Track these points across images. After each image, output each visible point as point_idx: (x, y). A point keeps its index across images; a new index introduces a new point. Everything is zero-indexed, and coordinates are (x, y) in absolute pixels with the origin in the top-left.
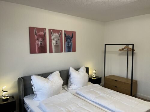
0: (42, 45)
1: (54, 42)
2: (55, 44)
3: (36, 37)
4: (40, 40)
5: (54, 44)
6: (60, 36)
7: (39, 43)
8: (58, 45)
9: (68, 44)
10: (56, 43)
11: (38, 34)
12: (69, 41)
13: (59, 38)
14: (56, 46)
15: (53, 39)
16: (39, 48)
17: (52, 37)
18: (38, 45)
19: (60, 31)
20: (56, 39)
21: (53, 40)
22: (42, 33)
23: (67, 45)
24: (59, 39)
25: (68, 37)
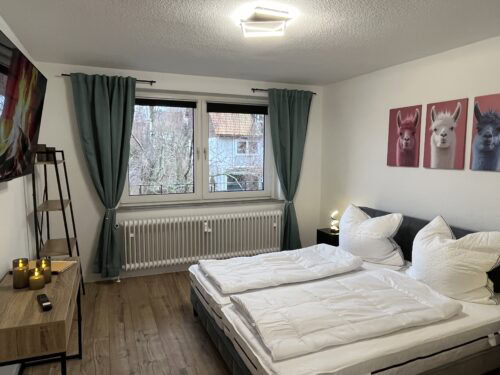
0: (410, 148)
1: (436, 138)
2: (439, 145)
3: (399, 130)
4: (406, 135)
5: (435, 144)
6: (456, 118)
7: (404, 142)
8: (447, 145)
9: (487, 143)
10: (443, 142)
11: (403, 122)
12: (490, 130)
13: (455, 125)
14: (443, 150)
15: (435, 130)
16: (402, 155)
17: (434, 125)
18: (400, 147)
19: (459, 104)
20: (442, 130)
21: (434, 133)
22: (411, 119)
23: (482, 147)
24: (452, 129)
25: (486, 116)
